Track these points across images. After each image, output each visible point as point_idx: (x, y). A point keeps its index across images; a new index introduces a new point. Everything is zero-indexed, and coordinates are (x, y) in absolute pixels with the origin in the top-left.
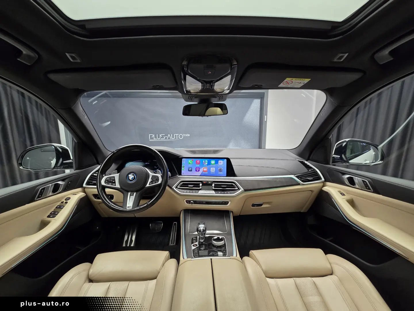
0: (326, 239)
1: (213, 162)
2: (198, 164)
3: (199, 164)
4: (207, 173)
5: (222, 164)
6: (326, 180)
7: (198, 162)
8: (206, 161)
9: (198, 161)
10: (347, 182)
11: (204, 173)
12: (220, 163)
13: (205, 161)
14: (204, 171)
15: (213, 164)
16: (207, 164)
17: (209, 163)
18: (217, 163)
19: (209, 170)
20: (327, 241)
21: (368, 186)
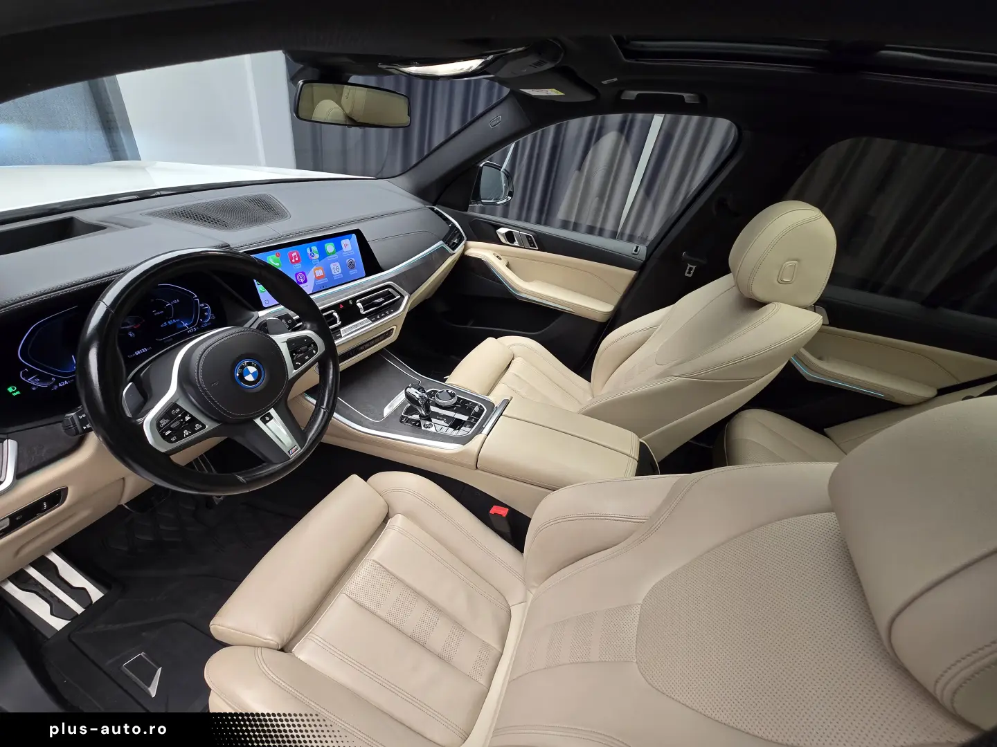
0: (466, 324)
1: (330, 247)
2: (296, 262)
3: (299, 260)
4: (326, 280)
5: (349, 248)
6: (467, 240)
7: (295, 257)
8: (315, 249)
9: (295, 254)
10: (503, 240)
11: (320, 282)
12: (346, 245)
13: (311, 250)
14: (318, 278)
15: (332, 253)
16: (317, 256)
17: (323, 254)
18: (338, 247)
19: (328, 273)
20: (468, 327)
21: (533, 243)
